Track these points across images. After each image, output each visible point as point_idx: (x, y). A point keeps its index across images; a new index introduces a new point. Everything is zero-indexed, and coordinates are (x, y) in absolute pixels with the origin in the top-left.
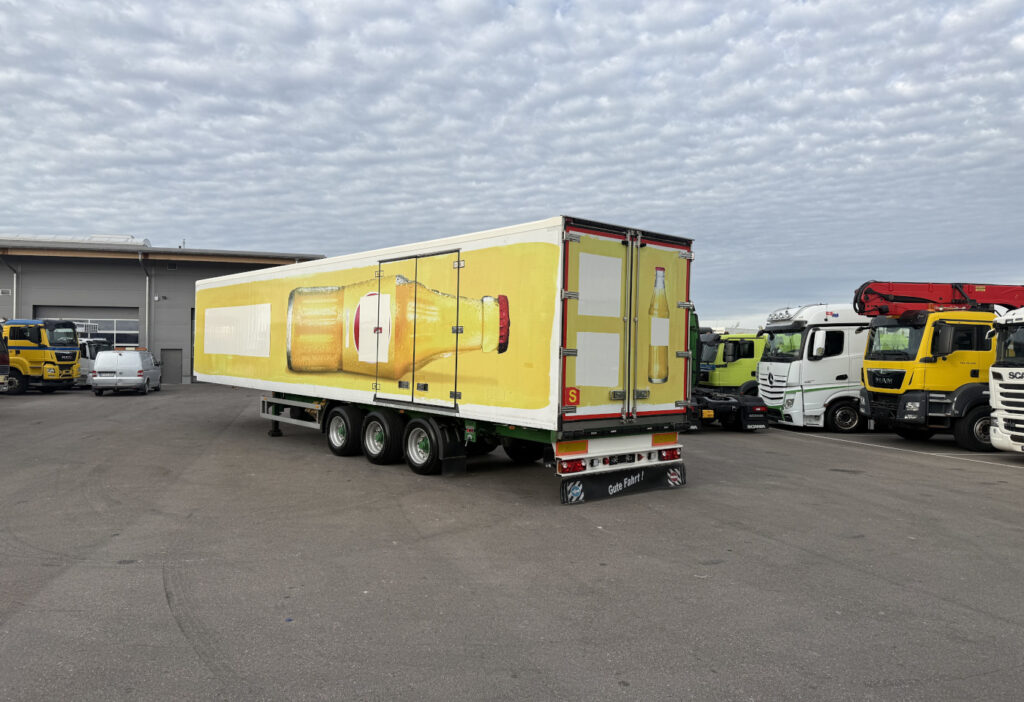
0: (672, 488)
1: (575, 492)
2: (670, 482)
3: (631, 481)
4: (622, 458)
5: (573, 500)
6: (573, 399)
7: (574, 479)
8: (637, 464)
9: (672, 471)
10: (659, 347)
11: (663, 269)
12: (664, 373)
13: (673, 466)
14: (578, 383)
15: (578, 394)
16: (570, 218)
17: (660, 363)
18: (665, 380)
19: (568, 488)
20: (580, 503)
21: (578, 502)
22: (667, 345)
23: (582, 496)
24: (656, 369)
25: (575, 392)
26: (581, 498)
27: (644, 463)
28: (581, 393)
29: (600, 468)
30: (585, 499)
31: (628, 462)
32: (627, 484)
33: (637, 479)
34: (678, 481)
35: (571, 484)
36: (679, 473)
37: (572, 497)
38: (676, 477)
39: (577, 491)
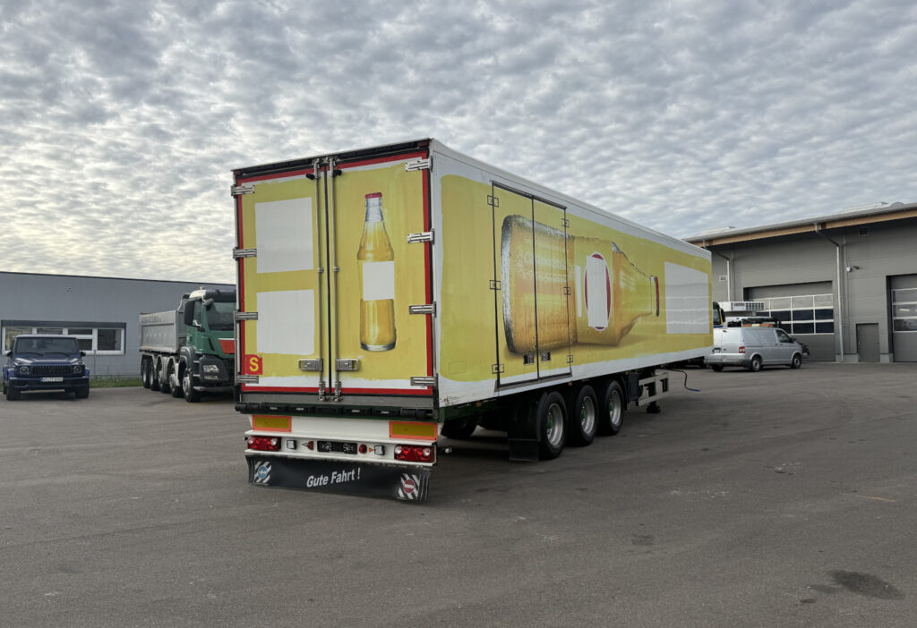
1: (262, 472)
3: (341, 477)
4: (338, 446)
5: (258, 481)
6: (254, 367)
7: (264, 459)
8: (360, 457)
9: (408, 478)
10: (378, 302)
11: (379, 195)
12: (388, 338)
13: (410, 471)
14: (259, 351)
15: (260, 361)
16: (240, 170)
17: (380, 324)
18: (392, 346)
19: (256, 467)
20: (263, 486)
21: (261, 485)
22: (392, 296)
23: (268, 479)
24: (374, 332)
25: (257, 360)
26: (265, 481)
27: (371, 457)
28: (264, 362)
29: (304, 453)
30: (271, 483)
31: (346, 452)
32: (335, 480)
33: (351, 476)
34: (413, 494)
35: (259, 463)
36: (418, 483)
37: (258, 478)
38: (411, 487)
39: (264, 472)
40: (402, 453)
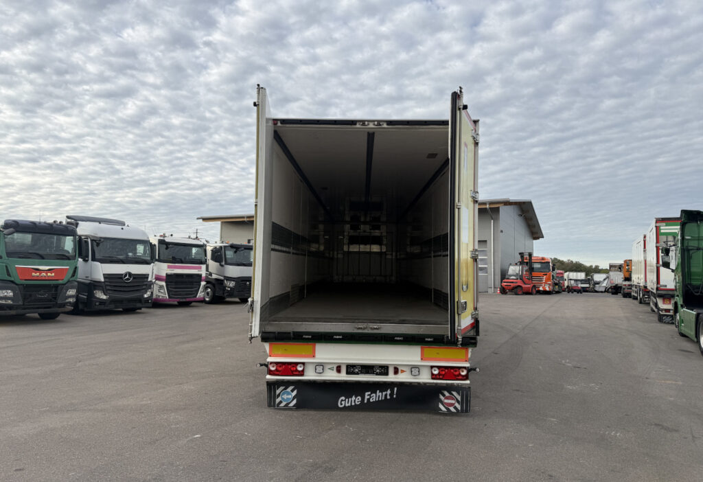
0: (444, 414)
1: (285, 397)
2: (441, 406)
3: (378, 396)
4: (367, 369)
5: (282, 405)
7: (287, 384)
8: (391, 378)
9: (447, 394)
13: (450, 388)
19: (278, 392)
20: (290, 409)
21: (287, 408)
23: (295, 402)
26: (291, 405)
27: (403, 378)
29: (331, 376)
30: (297, 407)
31: (377, 374)
32: (368, 400)
33: (386, 395)
34: (455, 408)
35: (282, 388)
36: (459, 398)
37: (281, 402)
38: (453, 402)
39: (288, 396)
40: (439, 374)
